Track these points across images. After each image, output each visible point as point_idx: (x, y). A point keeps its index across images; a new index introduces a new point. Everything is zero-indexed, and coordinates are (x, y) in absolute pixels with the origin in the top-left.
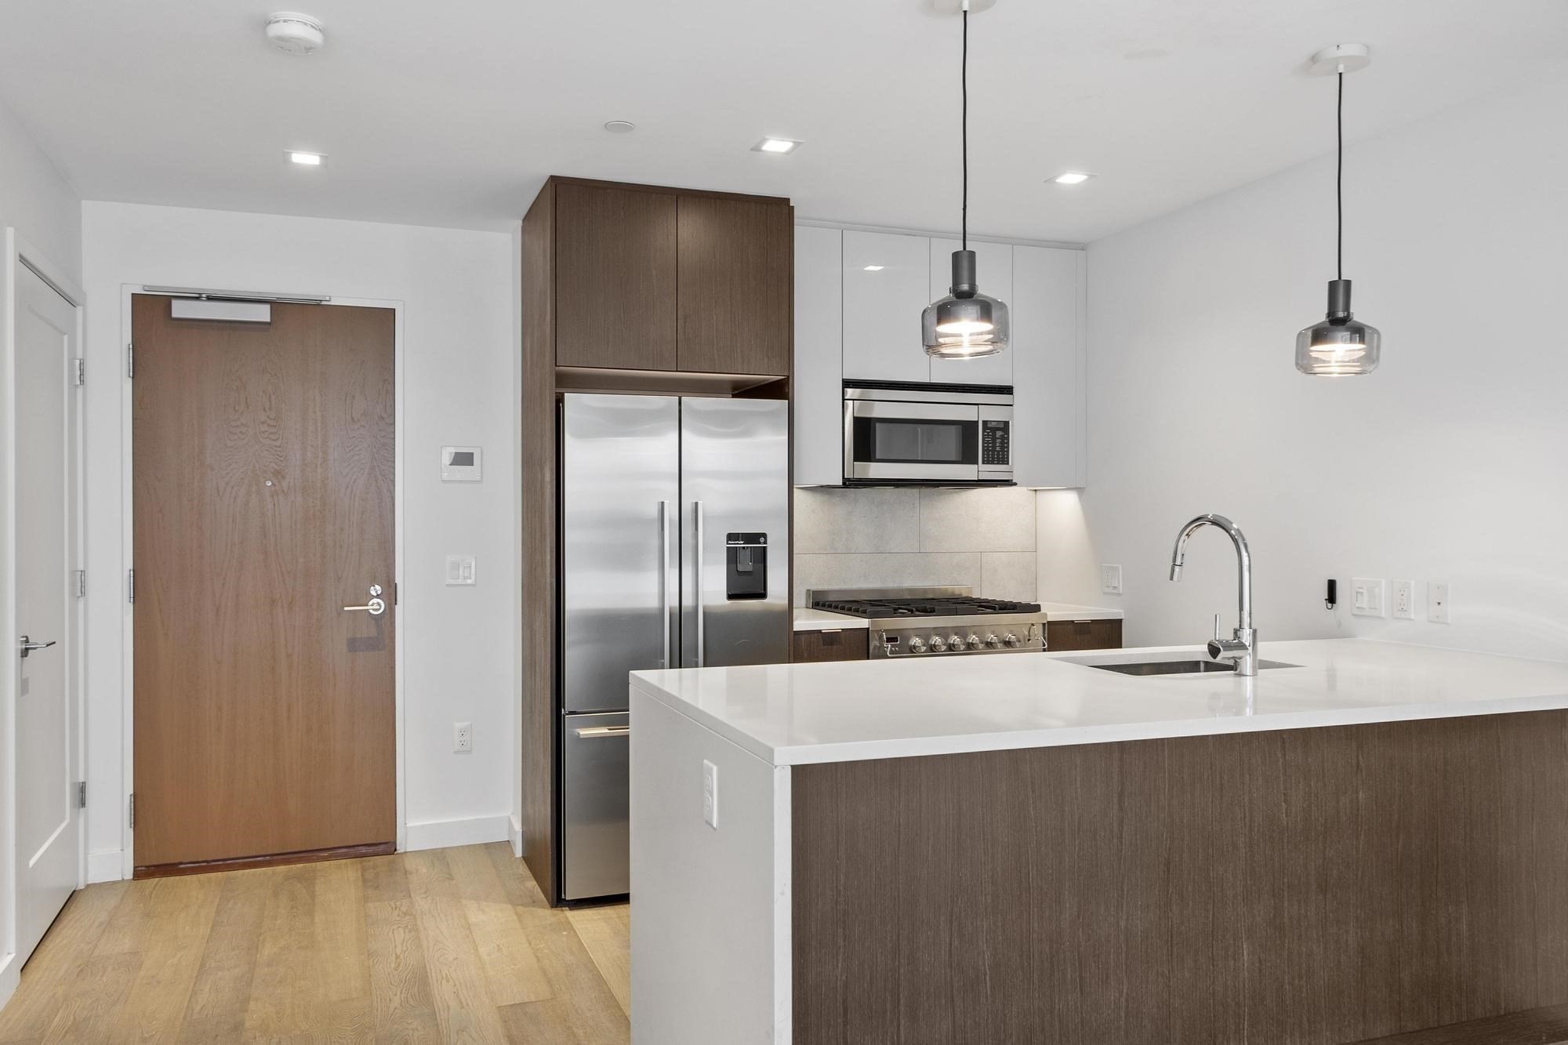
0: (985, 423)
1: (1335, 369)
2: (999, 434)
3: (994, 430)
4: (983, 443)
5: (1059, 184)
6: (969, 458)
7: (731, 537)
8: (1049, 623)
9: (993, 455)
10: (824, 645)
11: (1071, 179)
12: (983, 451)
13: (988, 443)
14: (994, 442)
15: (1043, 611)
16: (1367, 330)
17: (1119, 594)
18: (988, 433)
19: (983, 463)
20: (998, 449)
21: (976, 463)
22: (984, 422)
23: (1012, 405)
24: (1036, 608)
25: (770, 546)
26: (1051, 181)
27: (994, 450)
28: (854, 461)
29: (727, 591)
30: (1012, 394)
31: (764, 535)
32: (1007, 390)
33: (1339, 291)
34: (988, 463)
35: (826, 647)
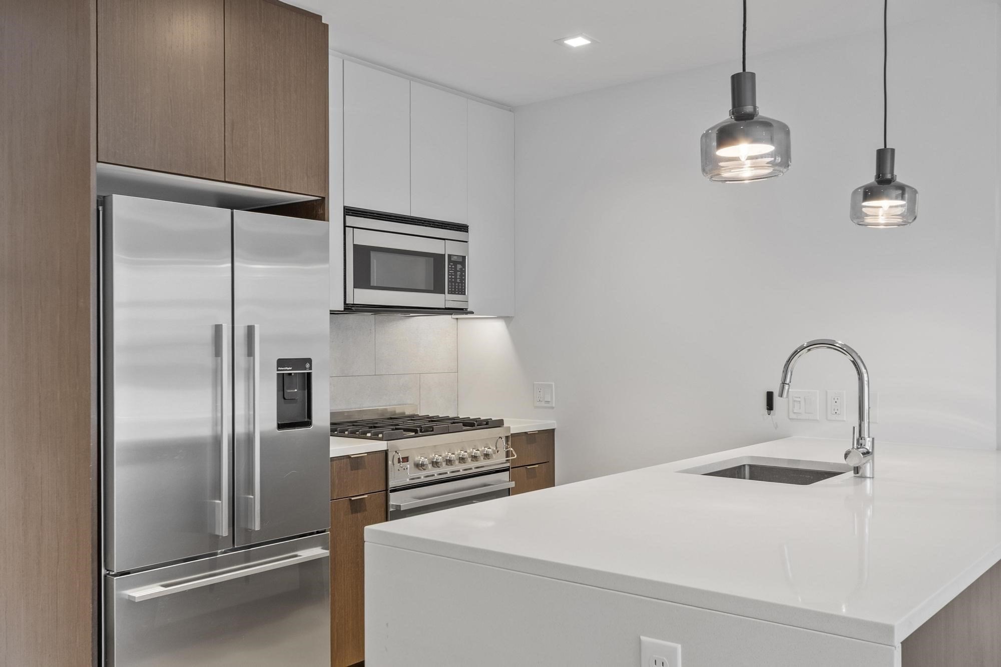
0: (450, 256)
1: (882, 220)
2: (459, 267)
3: (456, 263)
4: (449, 275)
5: (566, 44)
6: (438, 288)
7: (281, 363)
8: (513, 435)
9: (455, 286)
10: (352, 470)
11: (577, 42)
12: (449, 281)
13: (452, 275)
14: (456, 275)
15: (505, 425)
16: (907, 189)
17: (553, 408)
18: (452, 265)
19: (448, 293)
20: (459, 283)
21: (444, 293)
22: (448, 255)
23: (466, 242)
24: (499, 423)
25: (314, 372)
26: (559, 41)
27: (455, 282)
28: (354, 287)
29: (278, 420)
30: (467, 232)
31: (309, 361)
32: (463, 228)
33: (884, 157)
34: (452, 293)
35: (353, 472)
